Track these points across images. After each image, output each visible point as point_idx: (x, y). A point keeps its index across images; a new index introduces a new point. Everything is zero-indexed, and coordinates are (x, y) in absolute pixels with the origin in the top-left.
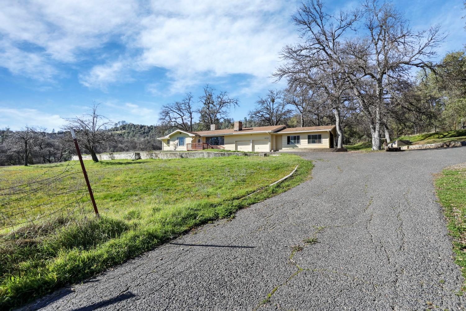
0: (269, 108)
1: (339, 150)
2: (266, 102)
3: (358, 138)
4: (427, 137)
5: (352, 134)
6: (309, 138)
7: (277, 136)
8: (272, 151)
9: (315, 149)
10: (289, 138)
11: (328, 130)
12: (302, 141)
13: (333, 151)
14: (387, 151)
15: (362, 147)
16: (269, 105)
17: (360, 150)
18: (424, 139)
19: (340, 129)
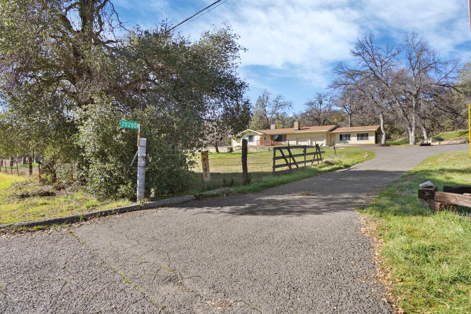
0: (317, 109)
1: (383, 145)
2: (315, 104)
3: (398, 134)
4: (463, 134)
5: (393, 131)
6: (358, 135)
7: (331, 134)
8: (328, 146)
9: (363, 145)
10: (341, 136)
11: (374, 130)
12: (352, 138)
13: (379, 146)
14: (420, 145)
15: (403, 143)
16: (317, 106)
17: (400, 146)
18: (460, 136)
19: (384, 129)
